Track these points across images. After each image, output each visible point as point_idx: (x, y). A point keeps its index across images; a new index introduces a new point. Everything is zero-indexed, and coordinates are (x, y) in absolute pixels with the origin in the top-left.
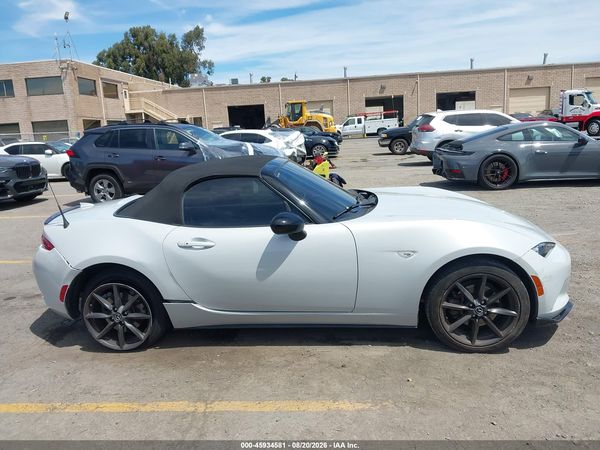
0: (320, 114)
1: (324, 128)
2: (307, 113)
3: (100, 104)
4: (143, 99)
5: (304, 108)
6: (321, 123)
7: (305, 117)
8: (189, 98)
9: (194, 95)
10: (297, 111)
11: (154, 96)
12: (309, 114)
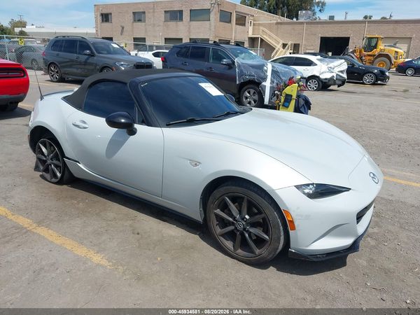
0: (393, 49)
1: (393, 60)
2: (381, 46)
3: (232, 29)
4: (261, 28)
5: (380, 42)
6: (392, 56)
7: (378, 50)
8: (293, 29)
9: (297, 27)
10: (373, 44)
11: (269, 26)
12: (382, 48)
